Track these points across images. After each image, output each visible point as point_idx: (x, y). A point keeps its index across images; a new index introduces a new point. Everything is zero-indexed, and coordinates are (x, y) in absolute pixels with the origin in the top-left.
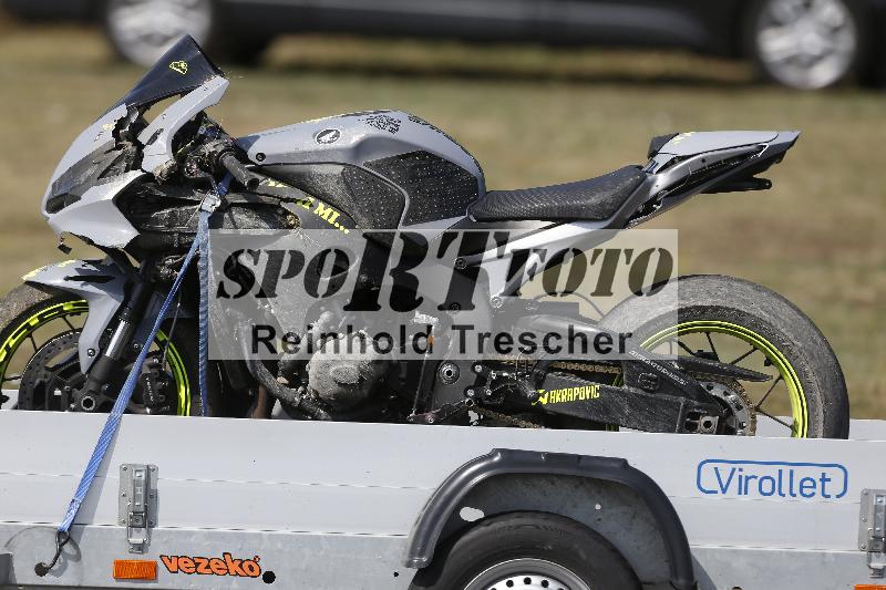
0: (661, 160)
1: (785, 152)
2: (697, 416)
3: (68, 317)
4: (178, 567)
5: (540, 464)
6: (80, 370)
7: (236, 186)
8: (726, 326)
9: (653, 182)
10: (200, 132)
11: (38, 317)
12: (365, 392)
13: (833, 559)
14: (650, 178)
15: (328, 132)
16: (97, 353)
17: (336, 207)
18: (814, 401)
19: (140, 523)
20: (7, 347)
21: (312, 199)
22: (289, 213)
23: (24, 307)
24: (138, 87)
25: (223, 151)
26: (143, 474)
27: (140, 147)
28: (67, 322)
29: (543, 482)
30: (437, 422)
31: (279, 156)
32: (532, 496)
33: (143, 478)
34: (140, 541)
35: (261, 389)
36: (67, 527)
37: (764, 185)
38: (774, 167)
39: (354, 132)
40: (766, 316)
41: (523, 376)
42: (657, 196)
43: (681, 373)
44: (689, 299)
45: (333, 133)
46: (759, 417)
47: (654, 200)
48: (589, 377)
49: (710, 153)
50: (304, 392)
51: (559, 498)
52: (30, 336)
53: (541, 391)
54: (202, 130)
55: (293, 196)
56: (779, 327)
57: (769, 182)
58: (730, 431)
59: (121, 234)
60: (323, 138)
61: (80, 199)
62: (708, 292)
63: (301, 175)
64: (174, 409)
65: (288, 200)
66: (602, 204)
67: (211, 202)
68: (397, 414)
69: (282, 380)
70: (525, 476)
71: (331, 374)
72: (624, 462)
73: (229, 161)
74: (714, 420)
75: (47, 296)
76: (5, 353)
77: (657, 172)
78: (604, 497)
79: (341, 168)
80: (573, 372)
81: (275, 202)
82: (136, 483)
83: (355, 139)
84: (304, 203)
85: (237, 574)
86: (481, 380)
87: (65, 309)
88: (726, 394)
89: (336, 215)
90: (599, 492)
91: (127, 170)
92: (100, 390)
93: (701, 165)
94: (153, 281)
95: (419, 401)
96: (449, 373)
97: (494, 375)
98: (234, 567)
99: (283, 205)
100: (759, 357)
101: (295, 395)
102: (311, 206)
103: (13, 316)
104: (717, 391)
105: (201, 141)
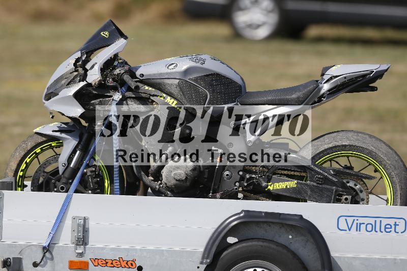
0: (326, 77)
1: (383, 74)
2: (341, 195)
3: (54, 149)
4: (98, 264)
5: (262, 217)
6: (59, 173)
7: (129, 89)
8: (355, 154)
9: (322, 87)
10: (115, 64)
11: (40, 149)
12: (188, 184)
13: (399, 261)
14: (321, 86)
15: (173, 64)
16: (67, 165)
17: (175, 99)
18: (396, 189)
19: (81, 243)
20: (26, 162)
21: (164, 95)
22: (155, 101)
23: (34, 144)
24: (87, 43)
25: (124, 73)
26: (82, 221)
27: (86, 71)
28: (54, 151)
29: (265, 225)
30: (221, 198)
31: (150, 75)
32: (260, 232)
33: (82, 223)
34: (81, 251)
35: (141, 182)
36: (47, 245)
37: (374, 89)
38: (378, 81)
39: (184, 64)
40: (374, 150)
41: (261, 176)
42: (324, 94)
43: (334, 175)
44: (338, 142)
45: (175, 65)
46: (370, 196)
47: (322, 96)
48: (292, 177)
49: (348, 75)
50: (161, 184)
51: (273, 233)
52: (37, 157)
53: (270, 184)
54: (116, 63)
55: (156, 93)
56: (380, 154)
57: (376, 88)
58: (357, 202)
59: (77, 111)
60: (170, 67)
61: (58, 94)
62: (348, 138)
63: (160, 84)
64: (102, 191)
65: (154, 95)
66: (298, 98)
67: (117, 96)
68: (203, 194)
69: (151, 178)
70: (257, 223)
71: (172, 175)
72: (301, 216)
73: (126, 78)
74: (349, 197)
75: (44, 139)
76: (25, 165)
77: (324, 83)
78: (293, 232)
79: (178, 81)
80: (285, 175)
81: (148, 96)
82: (79, 225)
83: (185, 67)
84: (161, 97)
85: (125, 267)
86: (242, 178)
87: (53, 145)
88: (356, 185)
89: (176, 102)
90: (291, 230)
91: (79, 82)
92: (68, 182)
93: (344, 80)
94: (92, 132)
95: (213, 188)
96: (227, 175)
97: (248, 176)
98: (124, 264)
99: (152, 98)
100: (371, 168)
101: (156, 185)
102: (164, 98)
103: (29, 148)
104: (351, 184)
105: (114, 68)
